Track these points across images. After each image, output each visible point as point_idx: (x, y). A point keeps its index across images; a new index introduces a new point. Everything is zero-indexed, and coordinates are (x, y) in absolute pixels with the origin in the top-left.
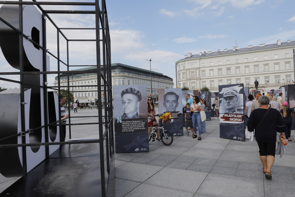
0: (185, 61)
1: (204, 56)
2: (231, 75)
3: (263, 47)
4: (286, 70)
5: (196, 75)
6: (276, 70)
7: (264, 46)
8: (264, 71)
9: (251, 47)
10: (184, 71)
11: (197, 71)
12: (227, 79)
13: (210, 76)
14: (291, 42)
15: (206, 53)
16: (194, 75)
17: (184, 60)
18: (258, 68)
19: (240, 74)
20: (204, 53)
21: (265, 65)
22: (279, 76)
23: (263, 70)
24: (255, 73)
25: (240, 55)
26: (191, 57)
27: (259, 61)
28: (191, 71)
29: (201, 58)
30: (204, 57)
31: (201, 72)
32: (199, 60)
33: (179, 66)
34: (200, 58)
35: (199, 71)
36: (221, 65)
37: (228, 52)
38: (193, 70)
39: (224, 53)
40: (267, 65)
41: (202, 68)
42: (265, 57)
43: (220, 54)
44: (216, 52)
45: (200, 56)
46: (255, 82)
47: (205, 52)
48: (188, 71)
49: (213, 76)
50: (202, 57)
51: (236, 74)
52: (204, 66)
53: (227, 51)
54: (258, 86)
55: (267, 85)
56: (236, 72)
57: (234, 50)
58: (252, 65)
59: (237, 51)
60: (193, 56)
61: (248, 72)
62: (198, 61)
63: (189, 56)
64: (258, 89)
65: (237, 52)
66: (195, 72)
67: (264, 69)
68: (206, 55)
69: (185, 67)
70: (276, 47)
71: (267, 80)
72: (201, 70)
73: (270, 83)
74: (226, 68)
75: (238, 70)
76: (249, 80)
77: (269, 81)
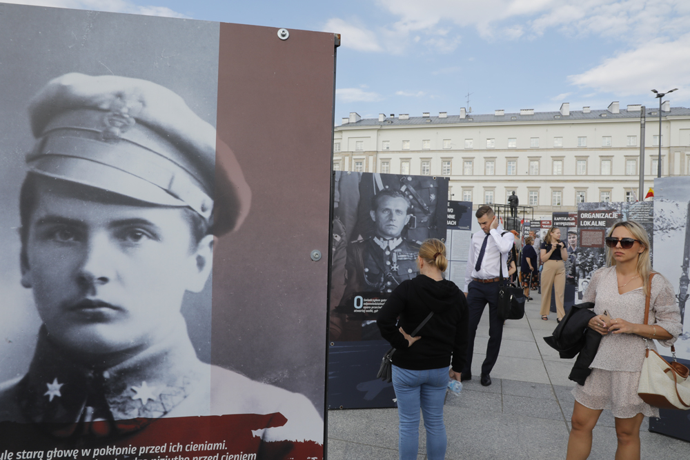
0: (341, 131)
1: (390, 123)
2: (451, 175)
3: (528, 115)
4: (576, 175)
6: (555, 174)
7: (532, 115)
8: (528, 174)
9: (501, 113)
10: (337, 156)
11: (371, 158)
14: (591, 112)
15: (395, 116)
16: (361, 168)
18: (515, 165)
19: (473, 175)
21: (532, 159)
22: (560, 190)
23: (527, 171)
24: (507, 175)
25: (477, 130)
26: (358, 124)
27: (518, 148)
28: (354, 157)
29: (384, 128)
30: (390, 125)
31: (379, 162)
32: (376, 132)
34: (379, 127)
35: (375, 161)
36: (429, 151)
37: (449, 120)
38: (362, 155)
39: (438, 120)
40: (537, 158)
41: (384, 152)
42: (533, 140)
43: (428, 122)
44: (419, 118)
45: (381, 122)
46: (510, 197)
47: (393, 115)
48: (347, 159)
50: (384, 125)
51: (463, 175)
52: (388, 148)
53: (445, 118)
54: (517, 209)
56: (463, 170)
57: (463, 116)
58: (501, 157)
59: (470, 120)
60: (362, 123)
61: (492, 174)
62: (373, 134)
63: (353, 120)
65: (470, 122)
66: (365, 161)
67: (529, 170)
68: (395, 122)
69: (339, 147)
70: (559, 119)
71: (533, 195)
72: (381, 159)
73: (540, 204)
74: (442, 158)
75: (468, 165)
76: (492, 192)
77: (538, 200)
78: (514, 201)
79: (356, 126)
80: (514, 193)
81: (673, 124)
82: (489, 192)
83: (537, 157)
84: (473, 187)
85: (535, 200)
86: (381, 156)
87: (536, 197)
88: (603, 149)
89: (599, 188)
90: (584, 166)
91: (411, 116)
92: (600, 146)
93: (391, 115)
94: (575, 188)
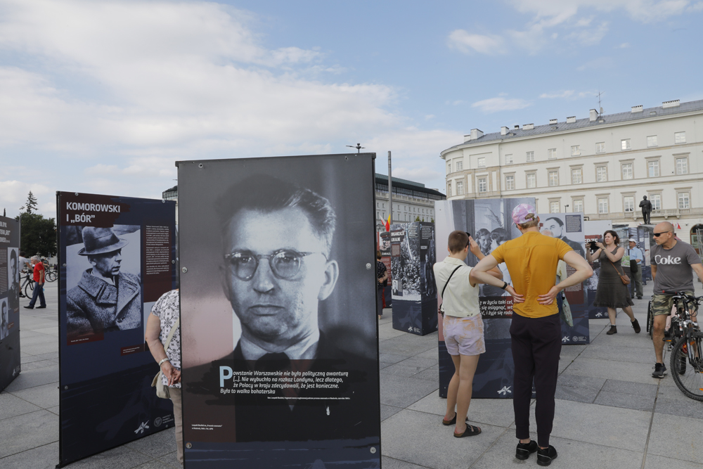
0: (461, 150)
1: (515, 135)
2: (582, 184)
3: (673, 108)
5: (491, 186)
7: (677, 107)
8: (675, 173)
9: (639, 109)
10: (459, 175)
11: (494, 174)
12: (572, 197)
13: (527, 189)
15: (520, 128)
16: (484, 184)
17: (459, 148)
18: (658, 165)
19: (608, 181)
20: (514, 128)
21: (678, 157)
23: (673, 170)
24: (648, 178)
25: (608, 133)
26: (480, 140)
27: (660, 146)
28: (477, 174)
29: (505, 141)
30: (512, 137)
31: (503, 177)
32: (497, 146)
33: (449, 163)
34: (500, 141)
35: (499, 176)
36: (556, 160)
37: (578, 124)
38: (484, 171)
39: (566, 126)
40: (685, 156)
41: (507, 166)
42: (677, 135)
43: (555, 129)
44: (545, 126)
45: (503, 135)
47: (518, 126)
48: (470, 177)
49: (536, 188)
50: (506, 138)
51: (597, 182)
53: (574, 123)
54: (652, 215)
55: (684, 213)
56: (597, 176)
57: (593, 118)
58: (640, 159)
59: (600, 122)
60: (485, 138)
61: (631, 178)
62: (495, 149)
63: (475, 137)
64: (651, 222)
65: (601, 123)
66: (488, 177)
67: (675, 169)
68: (518, 133)
69: (461, 166)
71: (684, 197)
72: (504, 173)
73: (693, 207)
74: (571, 166)
75: (601, 171)
76: (632, 198)
77: (690, 202)
78: (646, 207)
79: (476, 142)
80: (645, 198)
82: (628, 198)
83: (684, 154)
84: (609, 194)
85: (686, 203)
86: (504, 170)
87: (686, 199)
91: (535, 125)
93: (516, 127)
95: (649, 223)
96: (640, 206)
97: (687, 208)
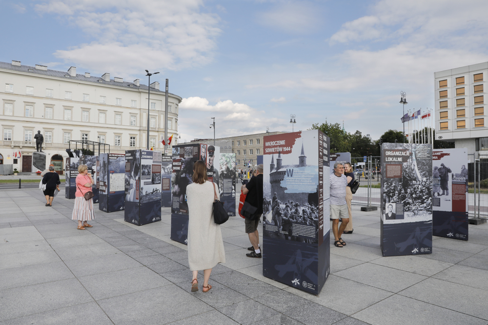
3: (43, 71)
4: (82, 122)
6: (65, 119)
7: (46, 71)
8: (44, 117)
14: (91, 77)
18: (32, 109)
21: (47, 106)
22: (69, 132)
23: (43, 115)
27: (35, 95)
42: (47, 90)
46: (36, 135)
55: (48, 145)
58: (19, 101)
61: (11, 114)
67: (45, 114)
70: (69, 78)
71: (48, 135)
73: (54, 142)
76: (11, 130)
77: (53, 139)
78: (39, 139)
80: (39, 132)
81: (142, 94)
82: (7, 130)
83: (51, 105)
85: (50, 139)
87: (50, 136)
88: (100, 104)
89: (98, 132)
90: (87, 116)
92: (99, 103)
94: (81, 131)
95: (41, 151)
96: (35, 138)
97: (50, 142)
